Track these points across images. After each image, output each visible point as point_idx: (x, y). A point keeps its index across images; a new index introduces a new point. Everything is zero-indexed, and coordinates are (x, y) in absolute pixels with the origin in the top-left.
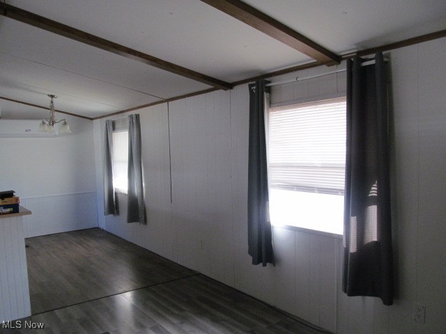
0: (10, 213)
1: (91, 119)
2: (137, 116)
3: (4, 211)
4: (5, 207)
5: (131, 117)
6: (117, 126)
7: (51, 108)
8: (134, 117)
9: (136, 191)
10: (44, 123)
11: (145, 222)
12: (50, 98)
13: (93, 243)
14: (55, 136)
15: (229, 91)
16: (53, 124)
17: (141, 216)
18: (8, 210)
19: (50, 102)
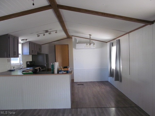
0: (66, 73)
1: (107, 42)
2: (119, 40)
3: (64, 72)
4: (64, 71)
5: (117, 40)
6: (113, 44)
7: (90, 39)
8: (118, 41)
9: (118, 69)
10: (87, 44)
11: (121, 81)
12: (89, 36)
13: (103, 87)
14: (94, 49)
15: (152, 25)
16: (90, 44)
17: (120, 79)
18: (65, 72)
19: (89, 37)
